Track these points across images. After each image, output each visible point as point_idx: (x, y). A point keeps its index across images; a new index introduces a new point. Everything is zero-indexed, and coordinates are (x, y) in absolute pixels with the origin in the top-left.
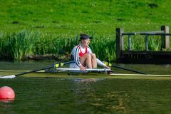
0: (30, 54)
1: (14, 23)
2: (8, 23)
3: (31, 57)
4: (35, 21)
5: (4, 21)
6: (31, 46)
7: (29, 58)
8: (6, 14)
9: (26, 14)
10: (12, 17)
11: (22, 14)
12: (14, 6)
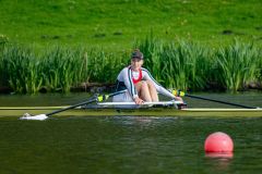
0: (252, 81)
1: (225, 32)
2: (215, 33)
3: (253, 85)
4: (257, 29)
5: (209, 30)
6: (253, 68)
7: (250, 87)
8: (211, 19)
9: (244, 19)
10: (222, 23)
11: (238, 19)
12: (224, 5)
